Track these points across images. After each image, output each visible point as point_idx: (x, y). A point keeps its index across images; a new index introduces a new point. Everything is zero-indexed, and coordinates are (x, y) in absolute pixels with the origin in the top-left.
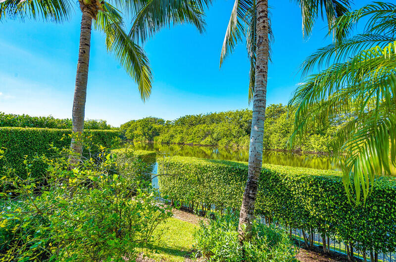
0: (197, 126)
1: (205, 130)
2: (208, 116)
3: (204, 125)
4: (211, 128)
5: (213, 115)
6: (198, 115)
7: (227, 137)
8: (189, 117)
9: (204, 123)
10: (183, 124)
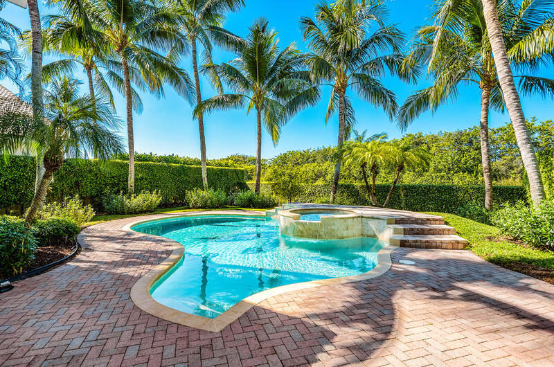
0: (304, 166)
1: (316, 171)
2: (318, 152)
3: (313, 164)
4: (324, 168)
5: (326, 150)
6: (306, 150)
7: (345, 179)
8: (292, 153)
9: (314, 161)
10: (285, 163)
